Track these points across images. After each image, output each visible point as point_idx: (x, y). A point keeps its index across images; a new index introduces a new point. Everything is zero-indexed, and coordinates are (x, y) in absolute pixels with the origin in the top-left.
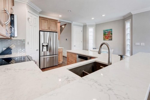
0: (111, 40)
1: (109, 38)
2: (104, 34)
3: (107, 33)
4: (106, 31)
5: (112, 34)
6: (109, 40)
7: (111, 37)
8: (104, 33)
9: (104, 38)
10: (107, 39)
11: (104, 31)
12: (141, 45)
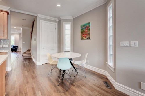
0: (89, 38)
1: (87, 36)
2: (81, 31)
3: (84, 30)
4: (84, 27)
5: (90, 30)
6: (87, 39)
7: (89, 34)
8: (81, 29)
9: (81, 37)
10: (85, 38)
11: (81, 27)
12: (131, 46)
